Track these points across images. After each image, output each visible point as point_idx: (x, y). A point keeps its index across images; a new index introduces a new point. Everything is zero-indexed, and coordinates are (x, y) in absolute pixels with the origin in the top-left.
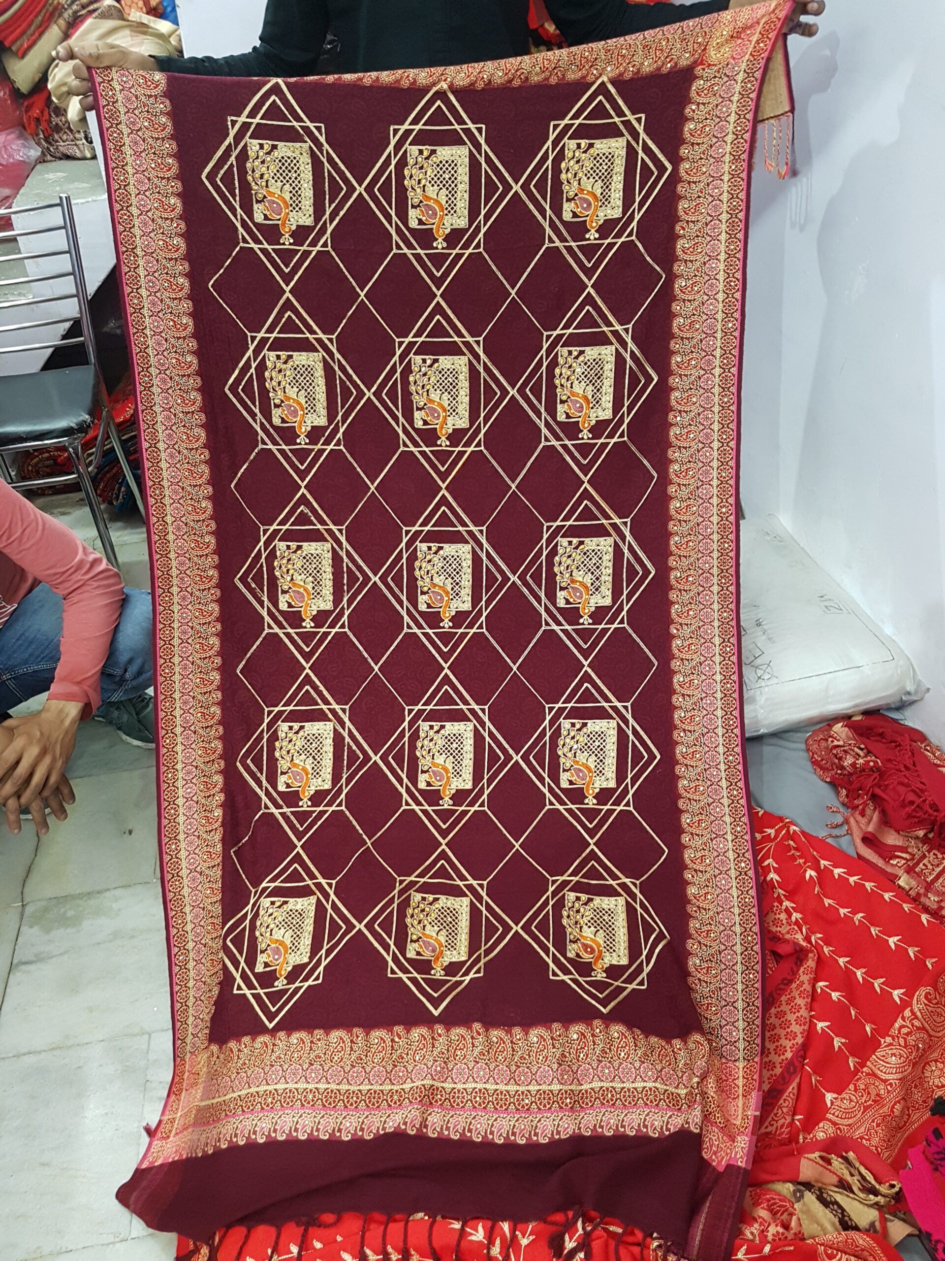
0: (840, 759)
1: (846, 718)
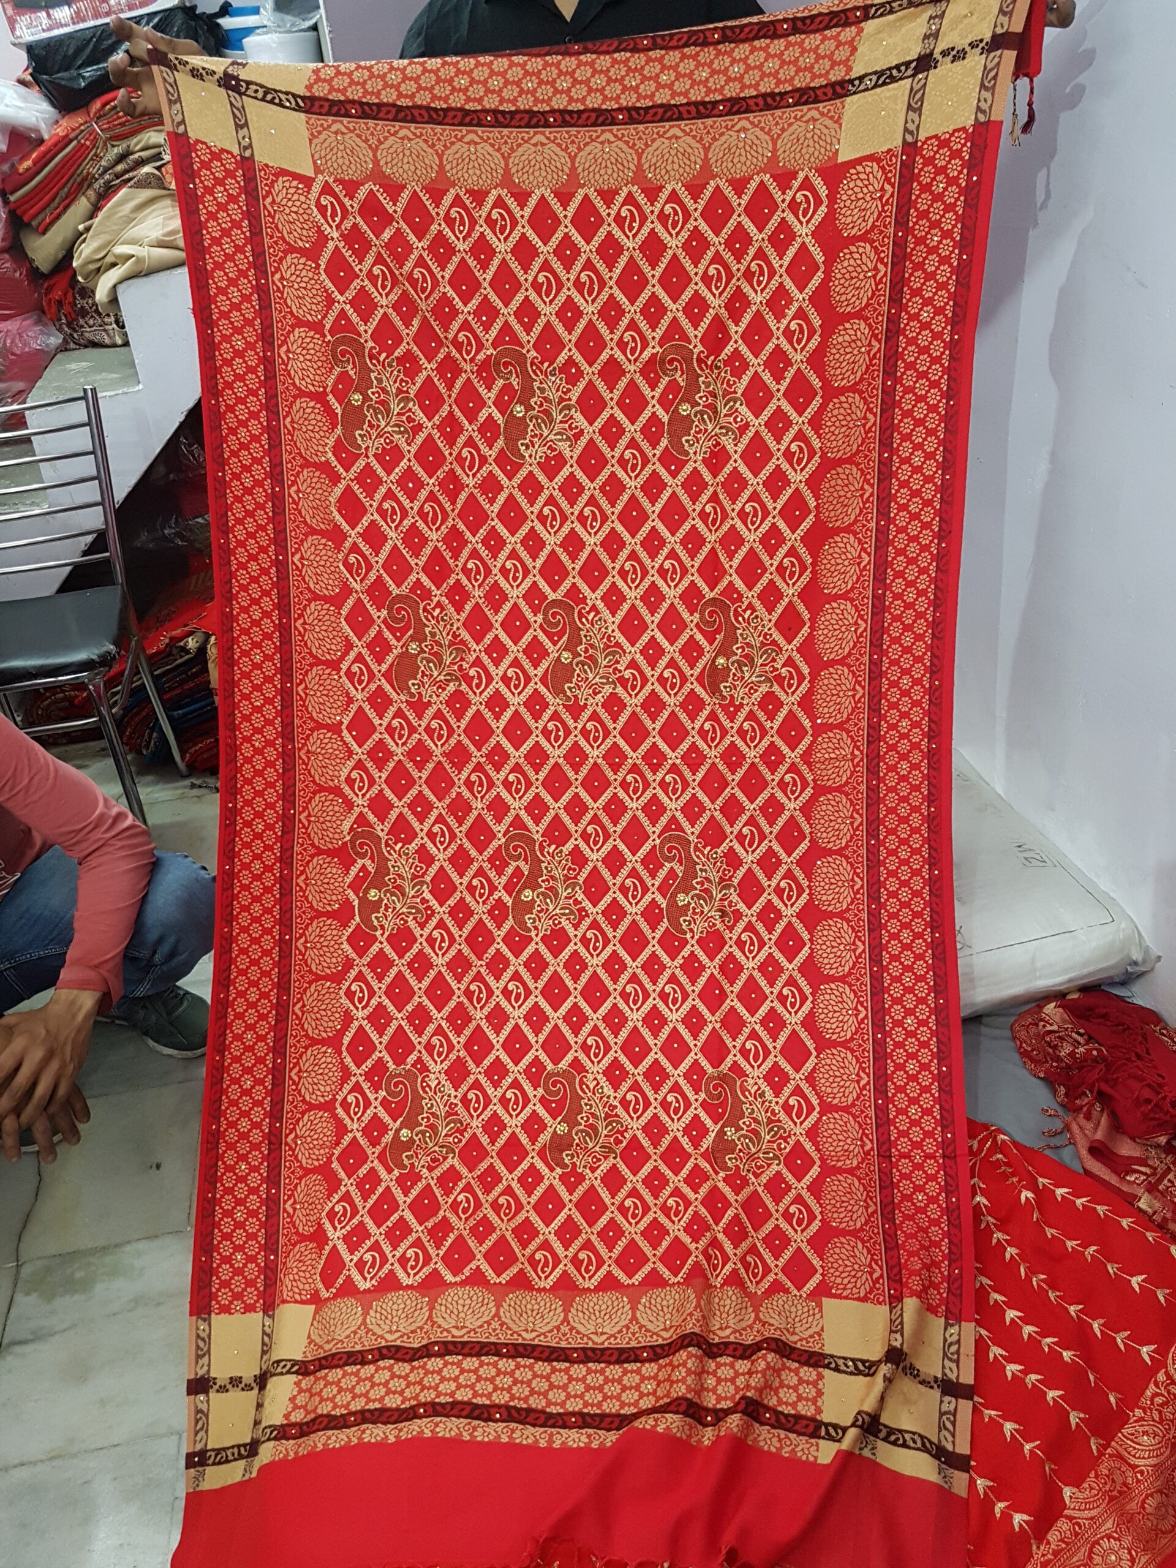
0: (1055, 1047)
1: (1058, 996)
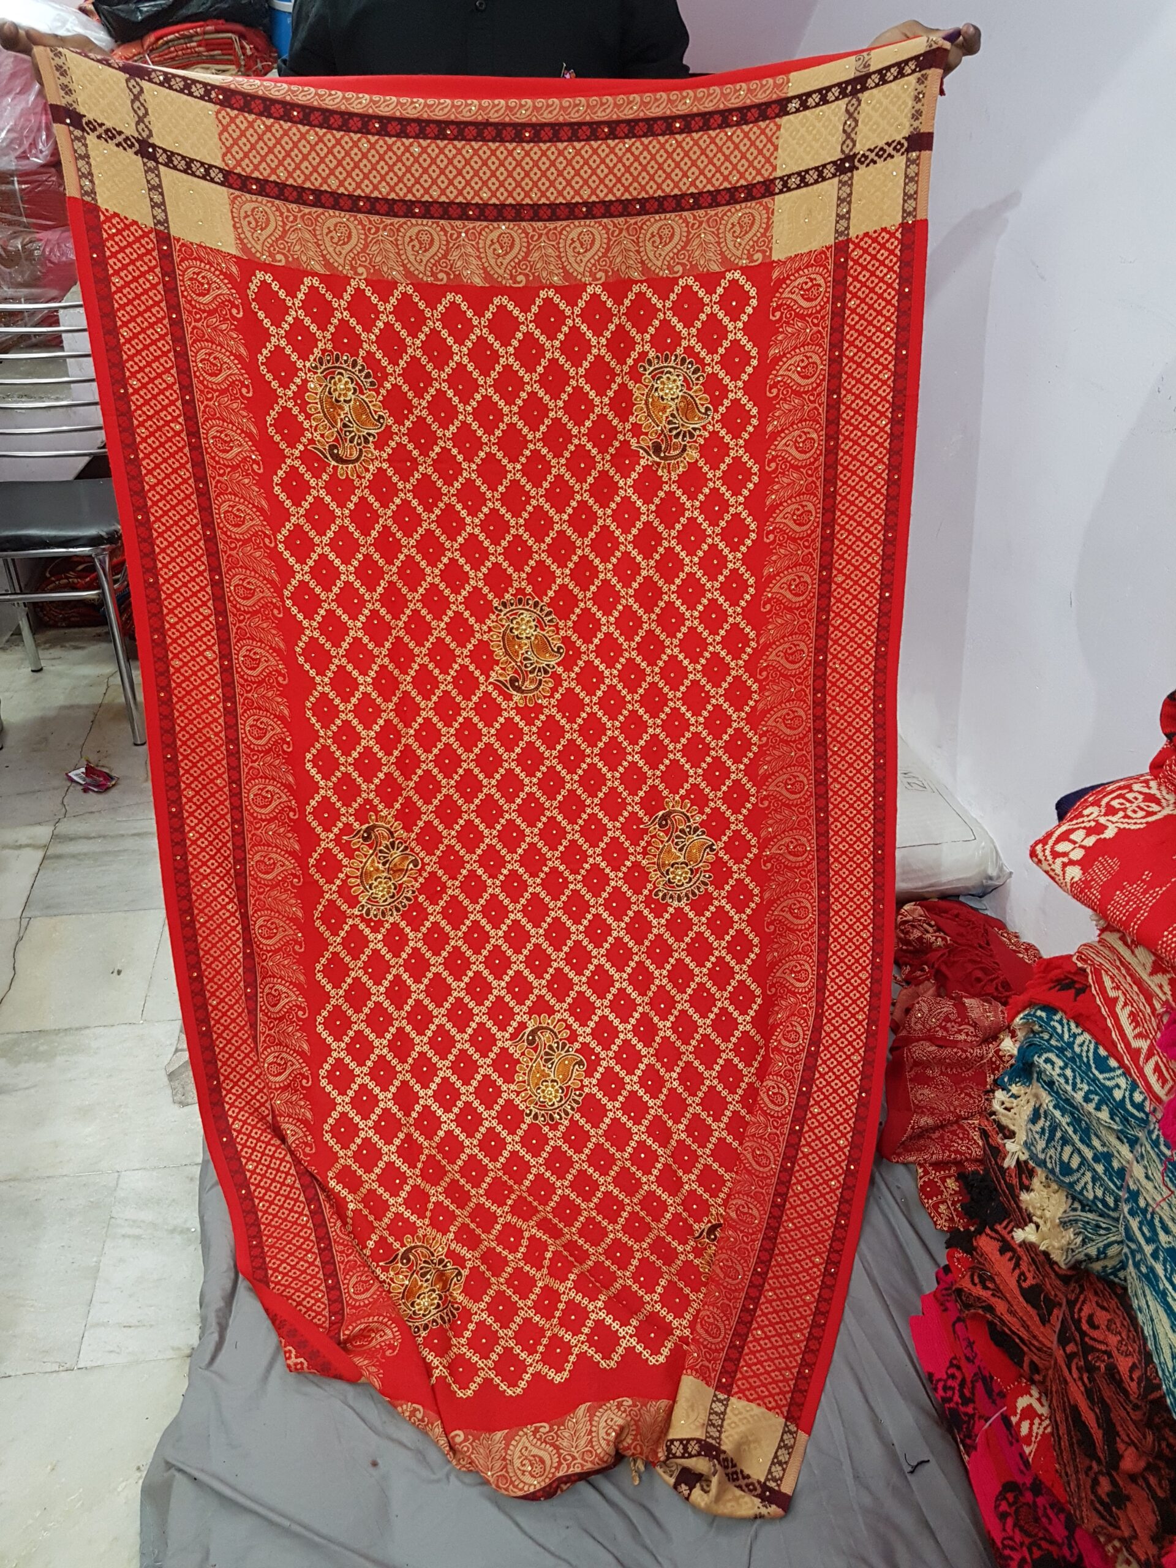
1: (920, 899)
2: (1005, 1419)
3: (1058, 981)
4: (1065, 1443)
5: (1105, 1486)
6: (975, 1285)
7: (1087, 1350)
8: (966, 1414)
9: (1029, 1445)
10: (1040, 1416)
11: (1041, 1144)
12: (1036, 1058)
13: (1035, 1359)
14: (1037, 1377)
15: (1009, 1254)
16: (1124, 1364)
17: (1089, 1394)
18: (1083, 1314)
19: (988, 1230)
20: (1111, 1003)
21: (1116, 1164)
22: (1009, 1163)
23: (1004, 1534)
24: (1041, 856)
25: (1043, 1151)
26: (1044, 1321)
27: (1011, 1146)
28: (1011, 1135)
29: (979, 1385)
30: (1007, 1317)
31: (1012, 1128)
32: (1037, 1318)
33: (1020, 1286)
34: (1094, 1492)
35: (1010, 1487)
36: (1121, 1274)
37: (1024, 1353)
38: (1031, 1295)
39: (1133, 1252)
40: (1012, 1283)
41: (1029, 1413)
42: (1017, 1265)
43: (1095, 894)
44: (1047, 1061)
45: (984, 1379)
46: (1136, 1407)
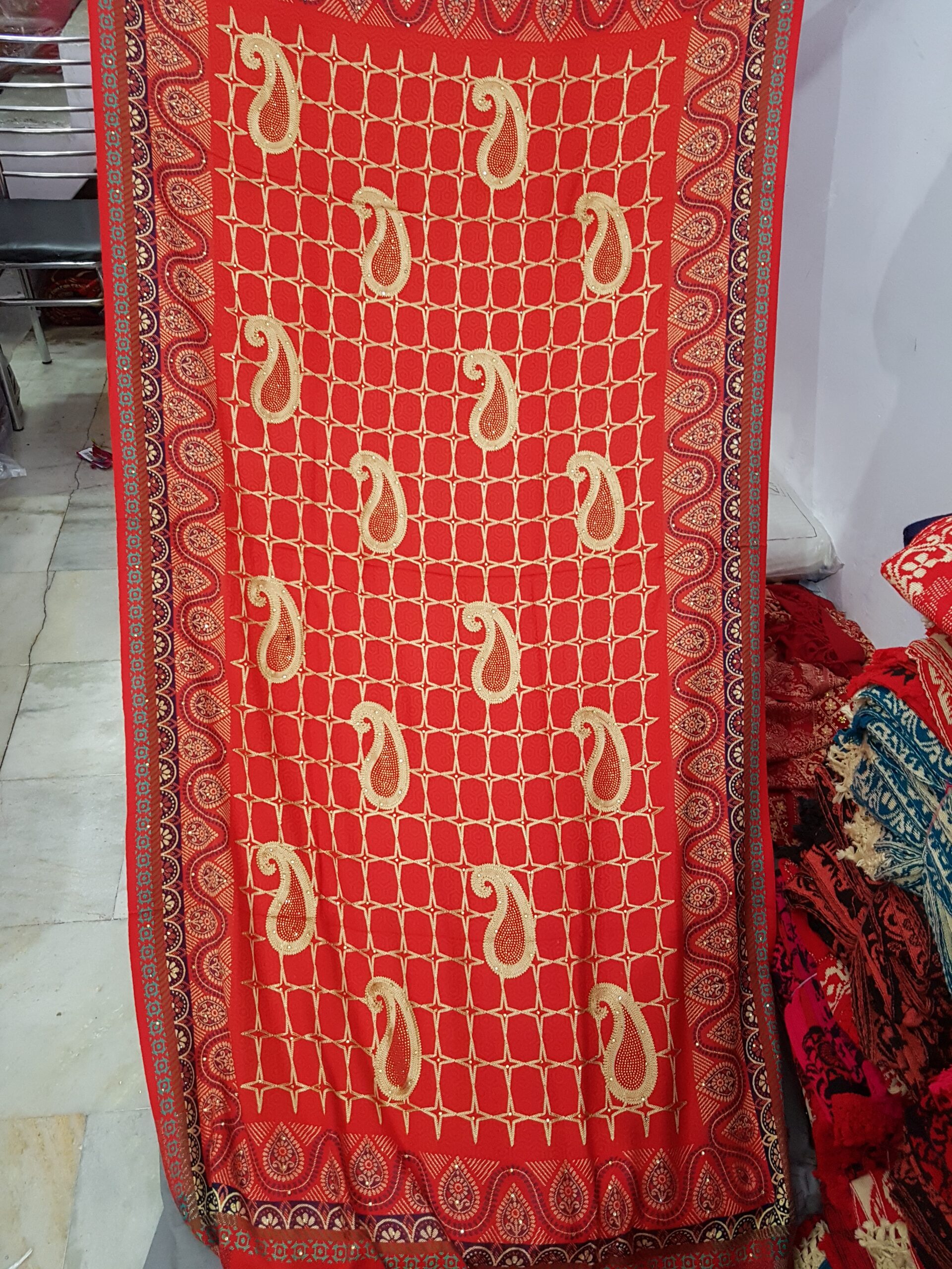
2: (815, 983)
3: (892, 668)
4: (861, 1003)
5: (888, 1033)
6: (800, 887)
7: (887, 940)
8: (785, 977)
9: (833, 1001)
10: (842, 982)
11: (865, 789)
12: (869, 725)
13: (842, 941)
14: (843, 955)
15: (829, 866)
16: (914, 952)
17: (883, 970)
18: (885, 914)
19: (814, 847)
20: (934, 689)
21: (925, 810)
22: (837, 800)
23: (808, 1062)
24: (890, 572)
25: (867, 794)
26: (852, 916)
27: (839, 788)
28: (841, 779)
29: (797, 957)
30: (824, 912)
31: (842, 774)
32: (847, 914)
33: (836, 890)
34: (880, 1037)
35: (815, 1030)
36: (919, 888)
37: (834, 937)
38: (845, 897)
39: (932, 875)
40: (830, 887)
41: (834, 979)
42: (835, 874)
43: (933, 607)
44: (878, 728)
45: (801, 953)
46: (920, 982)
